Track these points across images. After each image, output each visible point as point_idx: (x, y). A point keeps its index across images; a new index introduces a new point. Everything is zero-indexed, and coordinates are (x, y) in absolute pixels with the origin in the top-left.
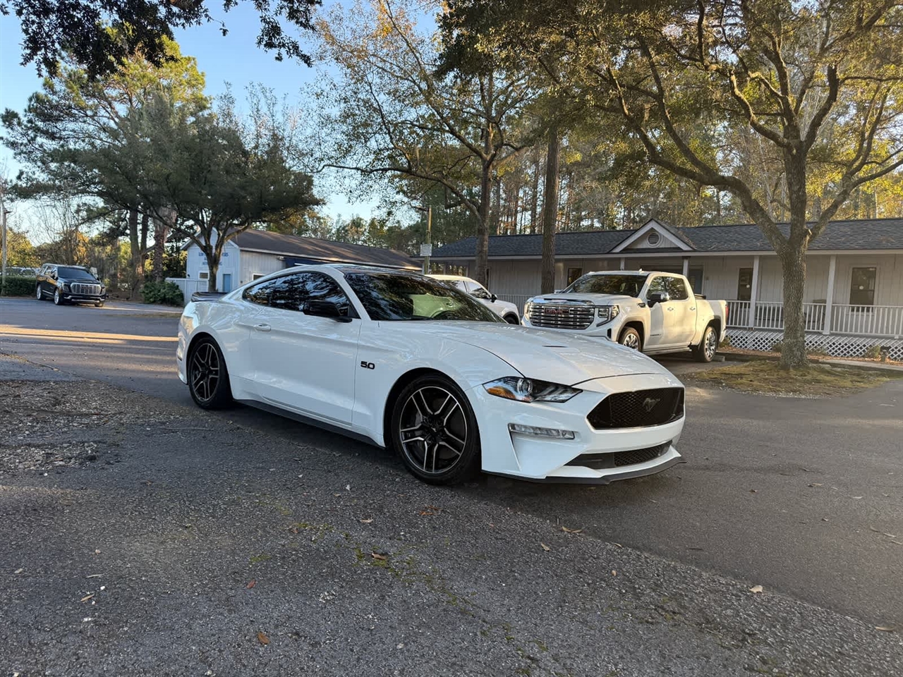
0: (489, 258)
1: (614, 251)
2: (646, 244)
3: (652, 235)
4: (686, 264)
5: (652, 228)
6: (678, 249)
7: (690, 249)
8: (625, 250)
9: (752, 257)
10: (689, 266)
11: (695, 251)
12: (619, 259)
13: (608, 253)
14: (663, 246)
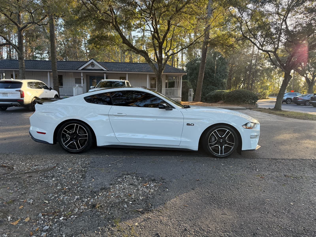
0: (26, 70)
1: (79, 69)
2: (90, 67)
3: (92, 64)
4: (105, 75)
5: (92, 62)
6: (102, 70)
7: (107, 70)
8: (83, 69)
9: (126, 74)
10: (106, 76)
11: (108, 71)
12: (80, 72)
13: (77, 70)
14: (96, 68)
